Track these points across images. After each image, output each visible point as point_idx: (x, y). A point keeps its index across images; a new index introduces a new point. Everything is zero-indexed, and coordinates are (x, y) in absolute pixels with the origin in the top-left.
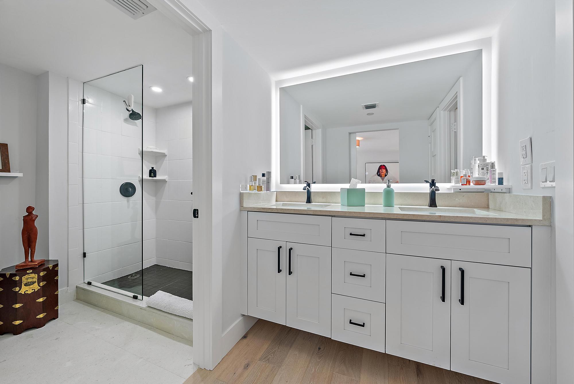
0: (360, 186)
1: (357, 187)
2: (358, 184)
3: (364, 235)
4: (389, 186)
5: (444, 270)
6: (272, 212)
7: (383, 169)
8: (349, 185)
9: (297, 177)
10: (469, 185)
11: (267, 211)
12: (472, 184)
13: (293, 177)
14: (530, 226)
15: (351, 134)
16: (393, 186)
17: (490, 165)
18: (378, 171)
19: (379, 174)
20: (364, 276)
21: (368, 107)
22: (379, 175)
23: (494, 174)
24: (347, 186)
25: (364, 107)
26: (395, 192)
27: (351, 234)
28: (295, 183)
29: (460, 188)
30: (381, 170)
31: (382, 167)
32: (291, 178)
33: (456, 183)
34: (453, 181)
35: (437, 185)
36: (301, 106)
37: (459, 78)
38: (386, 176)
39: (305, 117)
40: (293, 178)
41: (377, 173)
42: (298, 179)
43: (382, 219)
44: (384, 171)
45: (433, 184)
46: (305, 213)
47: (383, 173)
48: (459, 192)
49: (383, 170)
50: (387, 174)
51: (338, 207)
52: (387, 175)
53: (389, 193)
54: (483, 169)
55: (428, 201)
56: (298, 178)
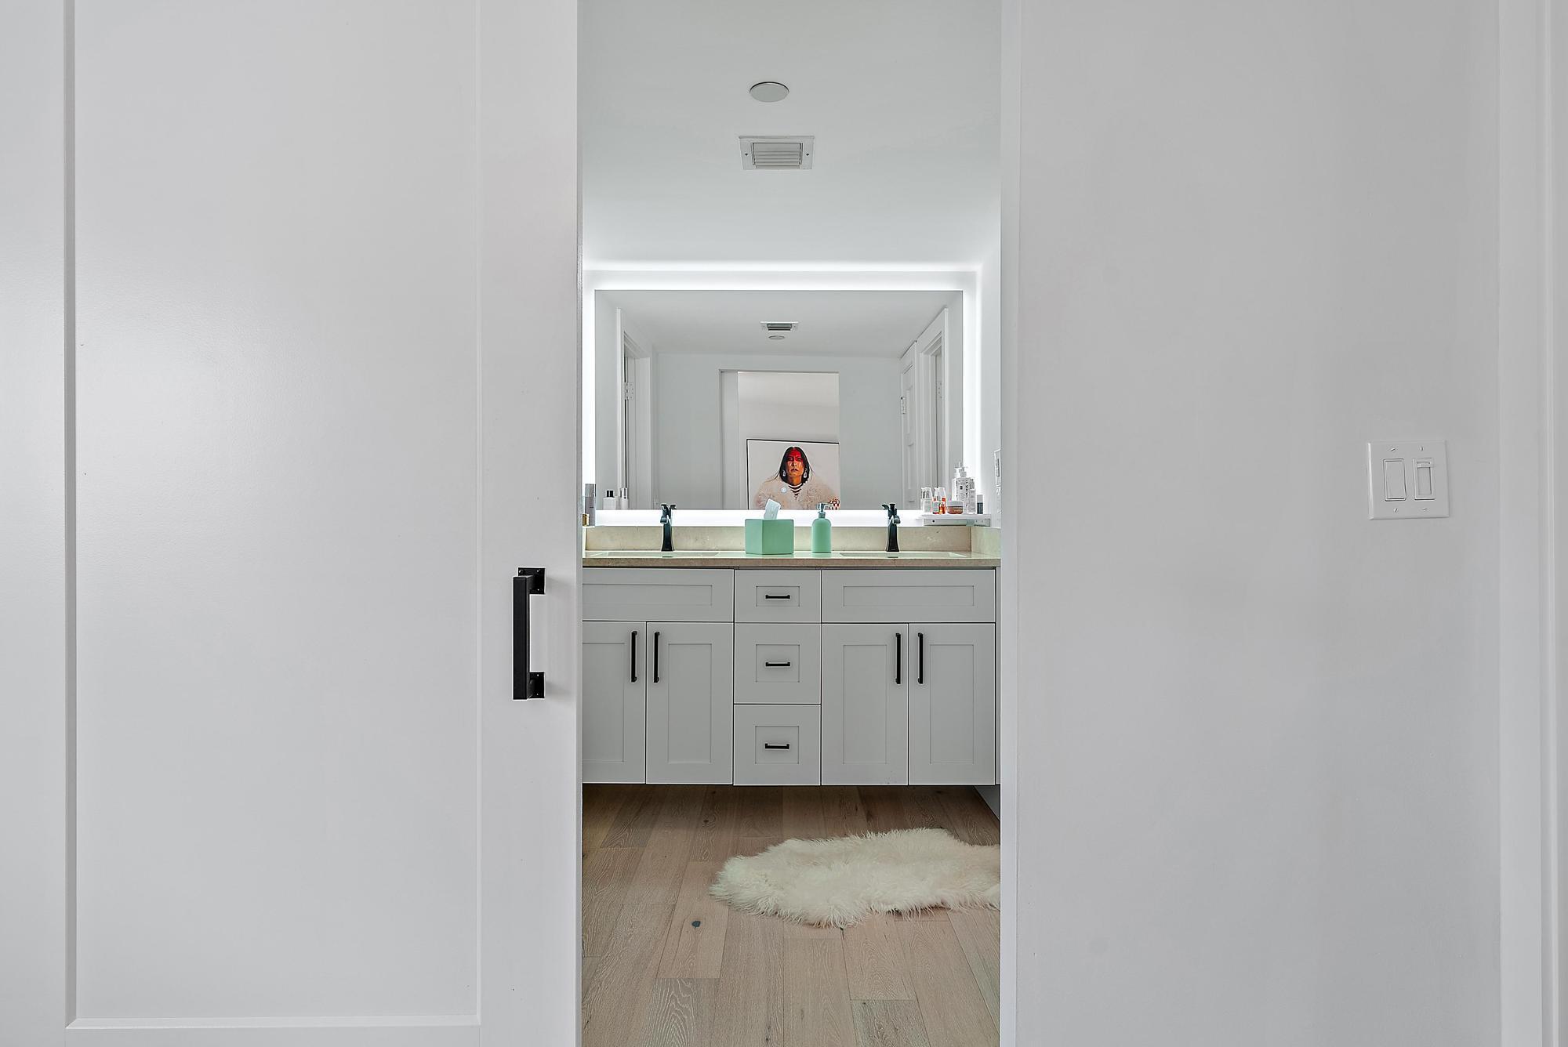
0: (783, 515)
1: (778, 518)
2: (779, 511)
3: (788, 597)
4: (822, 516)
5: (898, 636)
6: (618, 565)
7: (795, 461)
8: (763, 512)
9: (623, 493)
10: (944, 513)
11: (607, 565)
12: (946, 513)
13: (612, 492)
14: (994, 568)
15: (725, 374)
16: (830, 515)
17: (969, 481)
18: (784, 467)
19: (785, 475)
20: (788, 665)
21: (772, 327)
22: (785, 479)
23: (972, 497)
24: (759, 515)
25: (766, 326)
26: (832, 525)
27: (767, 597)
28: (619, 507)
29: (933, 518)
30: (790, 464)
31: (794, 455)
32: (608, 496)
33: (926, 511)
34: (923, 507)
35: (899, 513)
36: (619, 311)
37: (942, 309)
38: (804, 480)
39: (626, 338)
40: (612, 496)
41: (781, 472)
42: (625, 498)
43: (816, 568)
44: (799, 465)
45: (893, 512)
46: (686, 565)
47: (795, 473)
48: (933, 526)
49: (796, 463)
50: (808, 477)
51: (739, 552)
52: (806, 479)
53: (822, 528)
54: (961, 487)
55: (885, 541)
56: (625, 495)
